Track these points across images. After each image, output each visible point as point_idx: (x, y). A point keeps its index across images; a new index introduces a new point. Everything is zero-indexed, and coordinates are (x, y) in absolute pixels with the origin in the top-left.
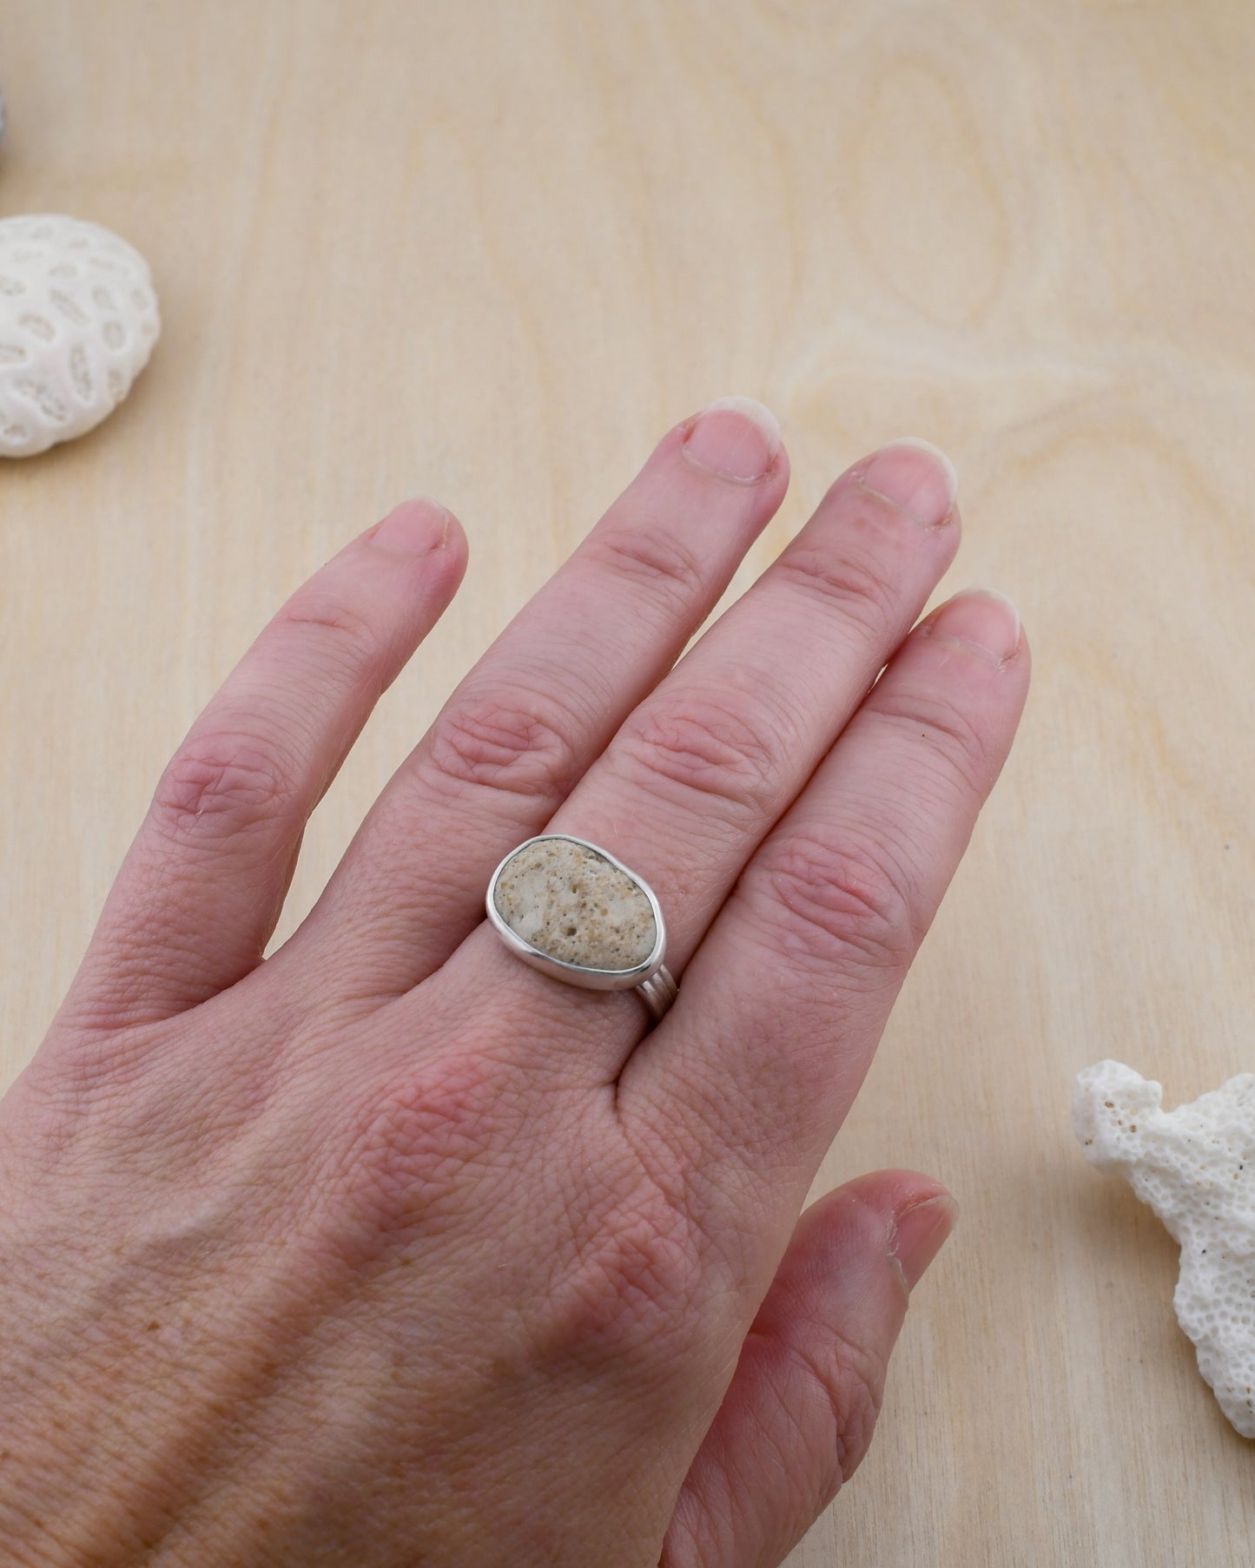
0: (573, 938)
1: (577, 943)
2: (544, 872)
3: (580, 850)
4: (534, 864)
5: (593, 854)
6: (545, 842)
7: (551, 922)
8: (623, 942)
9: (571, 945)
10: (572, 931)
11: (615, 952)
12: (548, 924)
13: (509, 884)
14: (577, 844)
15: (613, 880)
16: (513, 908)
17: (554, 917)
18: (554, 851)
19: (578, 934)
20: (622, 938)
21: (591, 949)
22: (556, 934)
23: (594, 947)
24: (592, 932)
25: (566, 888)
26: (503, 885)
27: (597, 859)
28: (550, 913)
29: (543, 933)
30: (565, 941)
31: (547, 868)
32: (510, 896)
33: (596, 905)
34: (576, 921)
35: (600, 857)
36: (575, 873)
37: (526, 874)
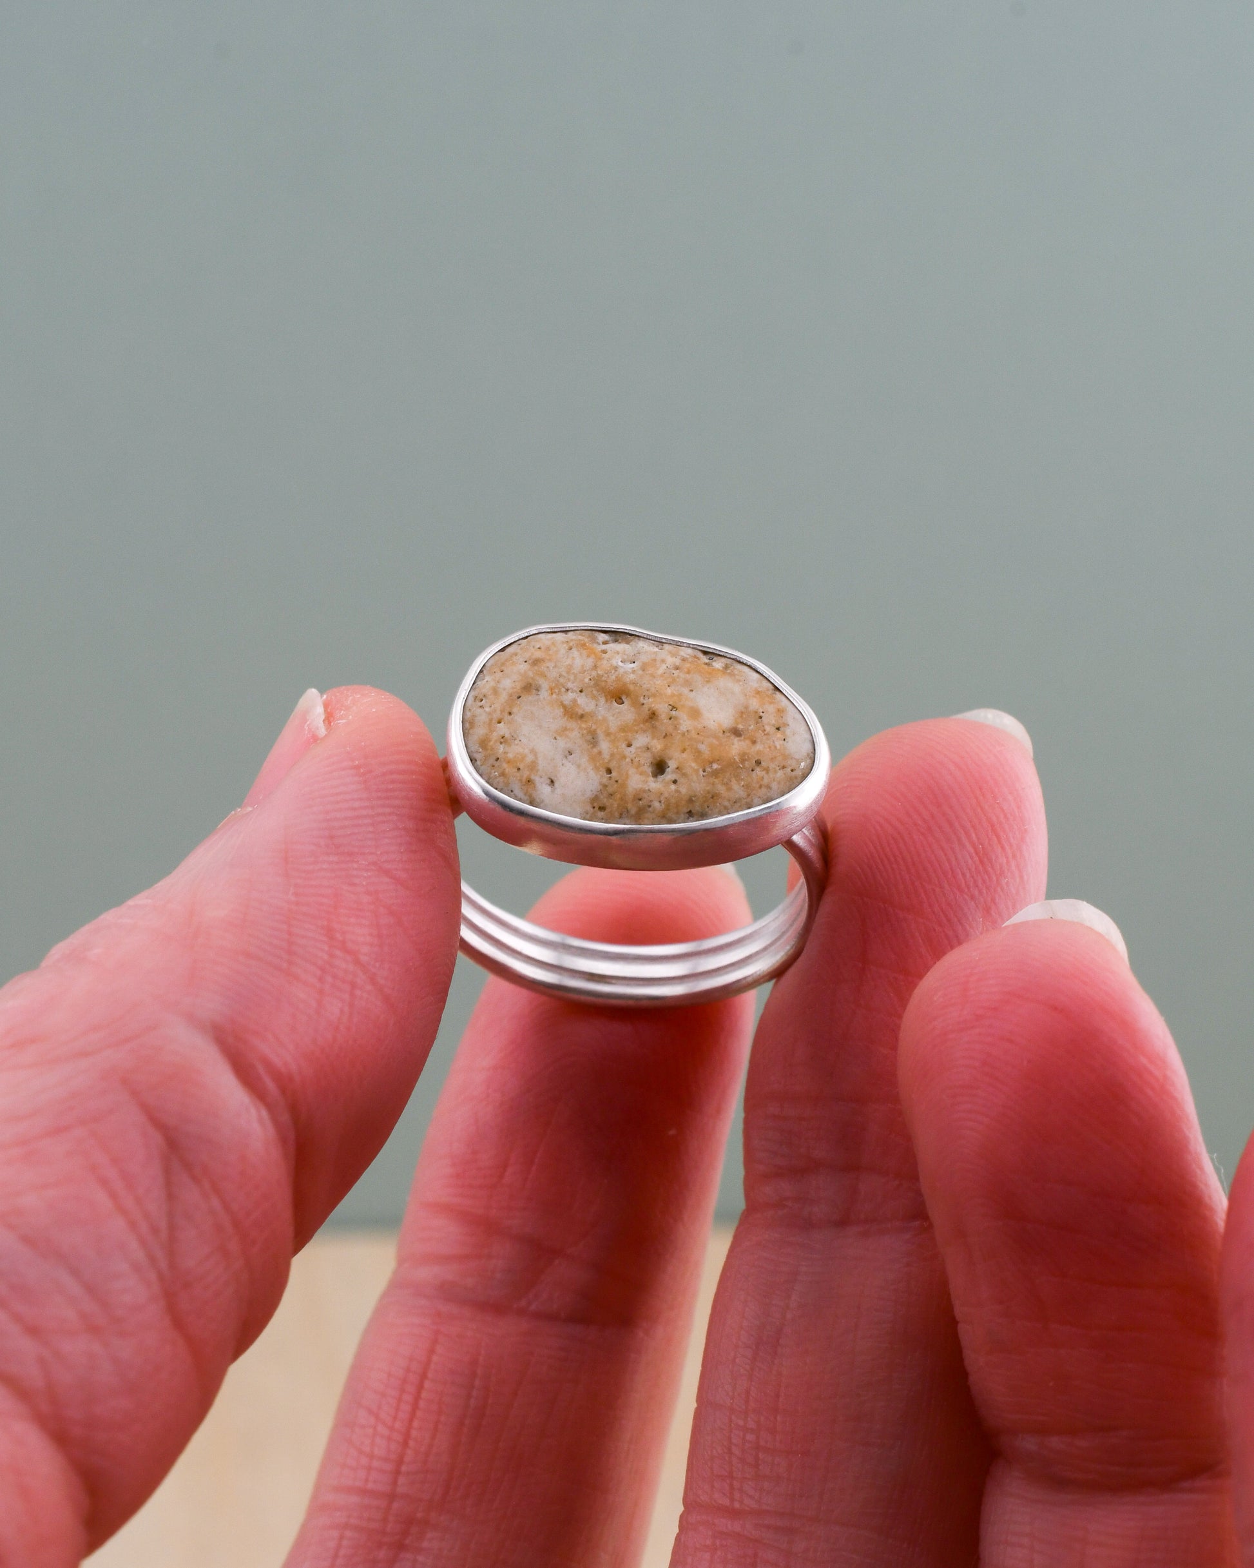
0: (669, 775)
1: (681, 780)
2: (544, 693)
3: (581, 638)
4: (519, 686)
5: (605, 637)
6: (509, 650)
7: (612, 765)
8: (759, 747)
9: (673, 787)
10: (660, 768)
11: (758, 769)
12: (609, 771)
13: (495, 736)
14: (566, 632)
15: (671, 661)
16: (526, 774)
17: (612, 755)
18: (539, 655)
19: (672, 765)
20: (754, 742)
21: (712, 780)
22: (639, 781)
23: (715, 774)
24: (698, 753)
25: (602, 700)
26: (484, 743)
27: (616, 641)
28: (600, 753)
29: (610, 790)
30: (655, 785)
31: (545, 685)
32: (510, 756)
33: (674, 708)
34: (657, 745)
35: (617, 635)
36: (600, 672)
37: (515, 710)
